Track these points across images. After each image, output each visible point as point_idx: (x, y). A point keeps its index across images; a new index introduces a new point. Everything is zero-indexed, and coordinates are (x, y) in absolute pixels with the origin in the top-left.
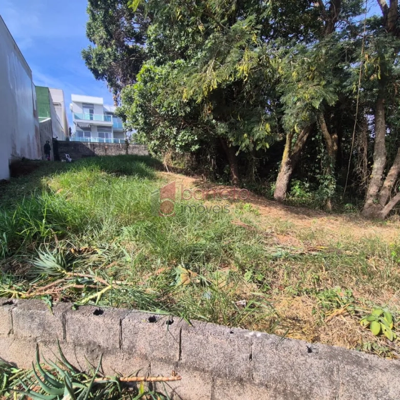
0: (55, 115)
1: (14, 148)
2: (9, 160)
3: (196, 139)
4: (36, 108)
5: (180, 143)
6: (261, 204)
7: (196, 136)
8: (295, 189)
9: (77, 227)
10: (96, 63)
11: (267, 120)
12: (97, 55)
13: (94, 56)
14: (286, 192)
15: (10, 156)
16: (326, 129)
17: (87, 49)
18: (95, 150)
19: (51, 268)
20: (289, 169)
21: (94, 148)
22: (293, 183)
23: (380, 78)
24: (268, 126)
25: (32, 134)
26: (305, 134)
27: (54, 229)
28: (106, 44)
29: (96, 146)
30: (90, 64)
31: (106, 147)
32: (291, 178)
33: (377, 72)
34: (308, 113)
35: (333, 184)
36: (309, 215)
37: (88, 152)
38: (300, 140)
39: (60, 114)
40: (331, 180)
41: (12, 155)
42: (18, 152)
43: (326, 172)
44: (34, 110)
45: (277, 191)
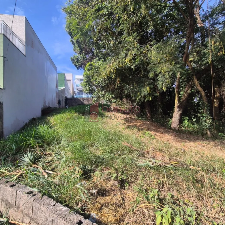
0: (67, 85)
1: (45, 103)
2: (42, 108)
3: (114, 96)
4: (58, 83)
5: (106, 99)
6: (159, 132)
7: (114, 95)
8: (185, 122)
9: (49, 142)
10: (76, 62)
11: (148, 85)
12: (76, 58)
13: (75, 59)
14: (179, 124)
15: (43, 106)
16: (199, 86)
17: (73, 57)
18: (84, 101)
19: (28, 162)
20: (180, 110)
21: (83, 100)
22: (183, 119)
23: (224, 54)
24: (148, 88)
25: (54, 95)
26: (189, 89)
27: (38, 143)
28: (80, 53)
29: (85, 100)
30: (74, 63)
31: (89, 100)
32: (181, 116)
33: (222, 50)
34: (170, 79)
35: (209, 120)
36: (190, 140)
37: (80, 103)
38: (186, 93)
39: (70, 85)
40: (208, 118)
41: (44, 106)
42: (47, 104)
43: (203, 112)
44: (56, 85)
45: (173, 123)
